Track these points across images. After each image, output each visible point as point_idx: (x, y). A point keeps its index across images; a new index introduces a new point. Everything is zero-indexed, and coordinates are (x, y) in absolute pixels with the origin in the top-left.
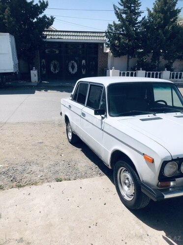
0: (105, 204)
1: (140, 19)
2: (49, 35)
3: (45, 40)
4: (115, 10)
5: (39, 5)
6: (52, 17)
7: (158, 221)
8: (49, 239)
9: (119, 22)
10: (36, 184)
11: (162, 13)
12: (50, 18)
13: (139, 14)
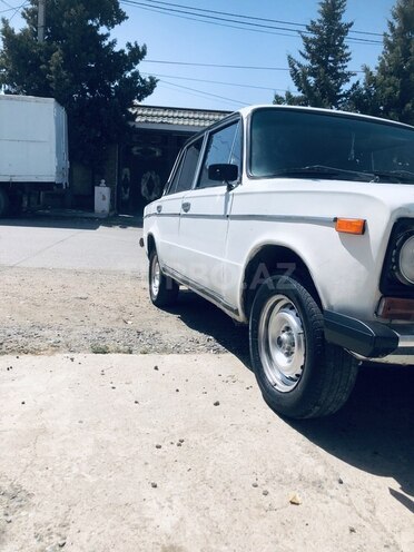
0: (217, 404)
1: (346, 87)
2: (142, 115)
3: (132, 124)
4: (293, 67)
5: (127, 52)
6: (152, 79)
7: (376, 453)
8: (23, 460)
9: (300, 94)
10: (35, 352)
11: (398, 76)
12: (148, 80)
13: (345, 77)
